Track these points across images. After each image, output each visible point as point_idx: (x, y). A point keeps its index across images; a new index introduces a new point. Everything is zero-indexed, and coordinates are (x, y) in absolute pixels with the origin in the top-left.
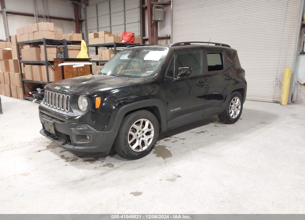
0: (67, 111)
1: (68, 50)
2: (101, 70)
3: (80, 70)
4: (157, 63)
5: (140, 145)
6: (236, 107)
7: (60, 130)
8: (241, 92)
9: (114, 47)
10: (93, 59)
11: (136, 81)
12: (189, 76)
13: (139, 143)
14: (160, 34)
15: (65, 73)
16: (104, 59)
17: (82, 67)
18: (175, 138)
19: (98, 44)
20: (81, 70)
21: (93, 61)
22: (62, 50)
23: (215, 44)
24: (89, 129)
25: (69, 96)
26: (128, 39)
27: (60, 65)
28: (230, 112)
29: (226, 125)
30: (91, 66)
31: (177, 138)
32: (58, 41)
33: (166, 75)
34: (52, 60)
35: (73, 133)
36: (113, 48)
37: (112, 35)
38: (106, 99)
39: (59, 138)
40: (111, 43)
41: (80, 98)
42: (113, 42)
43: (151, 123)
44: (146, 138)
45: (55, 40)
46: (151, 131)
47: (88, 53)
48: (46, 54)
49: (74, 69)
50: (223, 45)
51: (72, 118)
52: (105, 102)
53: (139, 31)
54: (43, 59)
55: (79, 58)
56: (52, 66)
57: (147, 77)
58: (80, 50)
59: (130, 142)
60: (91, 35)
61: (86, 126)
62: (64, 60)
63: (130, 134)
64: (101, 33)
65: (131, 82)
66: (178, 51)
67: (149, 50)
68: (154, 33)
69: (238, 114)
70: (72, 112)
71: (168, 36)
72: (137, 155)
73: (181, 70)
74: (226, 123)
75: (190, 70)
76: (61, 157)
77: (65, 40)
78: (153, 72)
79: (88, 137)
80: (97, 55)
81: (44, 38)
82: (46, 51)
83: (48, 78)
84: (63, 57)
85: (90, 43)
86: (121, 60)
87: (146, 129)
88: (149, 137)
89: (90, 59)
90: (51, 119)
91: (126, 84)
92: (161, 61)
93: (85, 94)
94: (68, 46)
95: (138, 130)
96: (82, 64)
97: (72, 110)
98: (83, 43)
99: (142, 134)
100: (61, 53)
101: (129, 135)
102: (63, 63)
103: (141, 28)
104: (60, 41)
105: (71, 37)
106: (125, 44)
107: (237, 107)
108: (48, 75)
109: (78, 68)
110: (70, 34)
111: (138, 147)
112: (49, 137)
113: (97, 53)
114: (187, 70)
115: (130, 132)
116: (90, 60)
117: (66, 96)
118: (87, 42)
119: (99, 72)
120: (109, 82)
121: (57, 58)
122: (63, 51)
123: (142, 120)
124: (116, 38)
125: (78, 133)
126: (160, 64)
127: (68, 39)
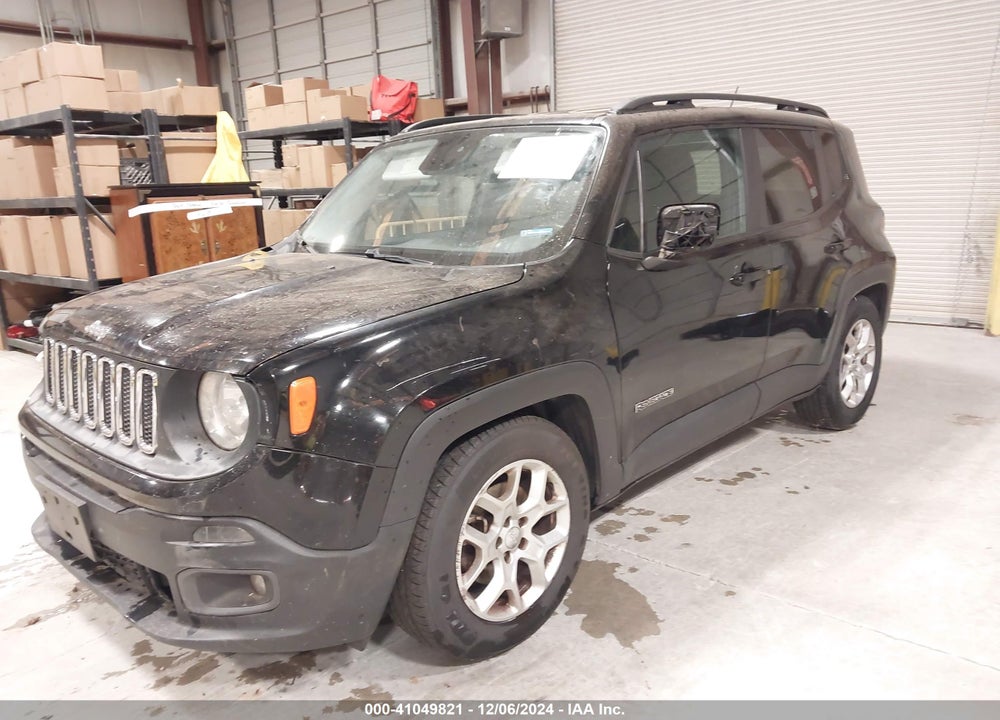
0: (149, 447)
1: (164, 151)
2: (303, 226)
3: (216, 231)
4: (565, 189)
5: (513, 586)
6: (859, 358)
7: (118, 541)
8: (876, 300)
9: (342, 138)
10: (264, 186)
11: (480, 280)
12: (712, 246)
13: (507, 579)
14: (509, 87)
15: (158, 244)
16: (305, 185)
17: (224, 218)
18: (642, 512)
19: (281, 129)
20: (222, 228)
21: (266, 194)
22: (142, 152)
23: (775, 107)
24: (262, 545)
25: (153, 375)
26: (395, 106)
27: (135, 212)
28: (841, 382)
29: (827, 436)
30: (258, 210)
31: (648, 513)
32: (123, 115)
33: (611, 245)
34: (103, 192)
35: (183, 565)
36: (340, 143)
37: (334, 93)
38: (345, 383)
39: (119, 570)
40: (329, 123)
41: (209, 384)
42: (340, 118)
43: (555, 475)
44: (535, 549)
45: (110, 114)
46: (555, 513)
47: (246, 162)
48: (76, 169)
49: (194, 225)
50: (804, 109)
51: (172, 490)
52: (345, 396)
53: (433, 76)
54: (65, 190)
55: (212, 181)
56: (103, 216)
57: (525, 256)
58: (213, 150)
59: (465, 583)
60: (254, 96)
61: (248, 529)
62: (148, 191)
63: (466, 541)
64: (292, 87)
65: (459, 289)
66: (653, 134)
67: (516, 136)
68: (486, 80)
69: (866, 388)
70: (173, 455)
71: (541, 91)
72: (498, 636)
73: (678, 219)
74: (826, 428)
75: (715, 218)
76: (135, 653)
77: (149, 113)
78: (549, 231)
79: (260, 582)
80: (279, 171)
81: (64, 107)
82: (74, 157)
83: (91, 265)
84: (147, 182)
85: (253, 126)
86: (387, 182)
87: (538, 506)
88: (549, 539)
89: (254, 184)
90: (74, 485)
91: (437, 299)
92: (584, 179)
93: (233, 365)
94: (166, 135)
95: (499, 519)
96: (222, 206)
97: (170, 445)
98: (225, 122)
99: (516, 531)
100: (139, 165)
101: (460, 548)
102: (145, 202)
103: (436, 66)
104: (129, 116)
105: (175, 101)
106: (385, 125)
107: (863, 362)
108: (89, 255)
109: (210, 222)
110: (170, 91)
111: (504, 599)
112: (70, 562)
113: (279, 164)
114: (702, 218)
115: (468, 534)
116: (252, 188)
117: (140, 374)
118: (241, 124)
119: (293, 236)
120: (350, 288)
121: (124, 183)
122: (147, 156)
123: (517, 467)
124: (349, 100)
125: (208, 566)
126: (577, 193)
127: (163, 110)
